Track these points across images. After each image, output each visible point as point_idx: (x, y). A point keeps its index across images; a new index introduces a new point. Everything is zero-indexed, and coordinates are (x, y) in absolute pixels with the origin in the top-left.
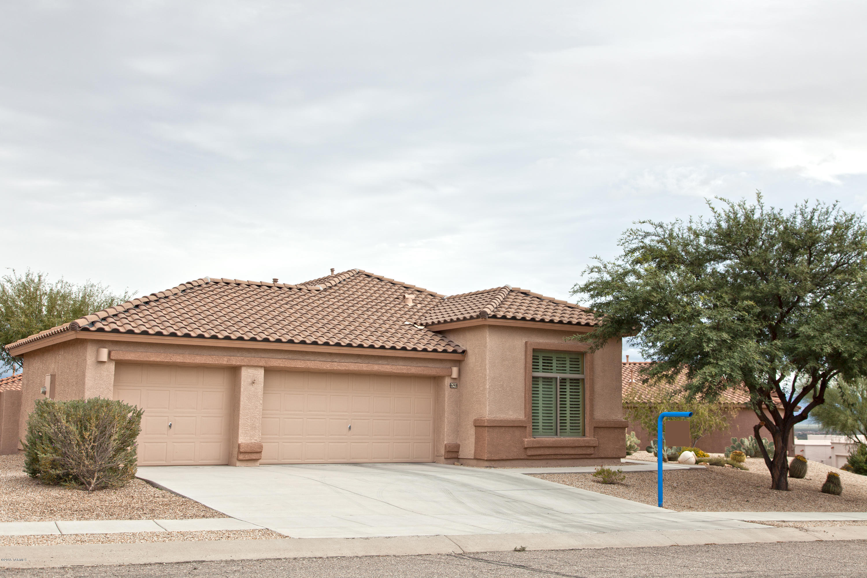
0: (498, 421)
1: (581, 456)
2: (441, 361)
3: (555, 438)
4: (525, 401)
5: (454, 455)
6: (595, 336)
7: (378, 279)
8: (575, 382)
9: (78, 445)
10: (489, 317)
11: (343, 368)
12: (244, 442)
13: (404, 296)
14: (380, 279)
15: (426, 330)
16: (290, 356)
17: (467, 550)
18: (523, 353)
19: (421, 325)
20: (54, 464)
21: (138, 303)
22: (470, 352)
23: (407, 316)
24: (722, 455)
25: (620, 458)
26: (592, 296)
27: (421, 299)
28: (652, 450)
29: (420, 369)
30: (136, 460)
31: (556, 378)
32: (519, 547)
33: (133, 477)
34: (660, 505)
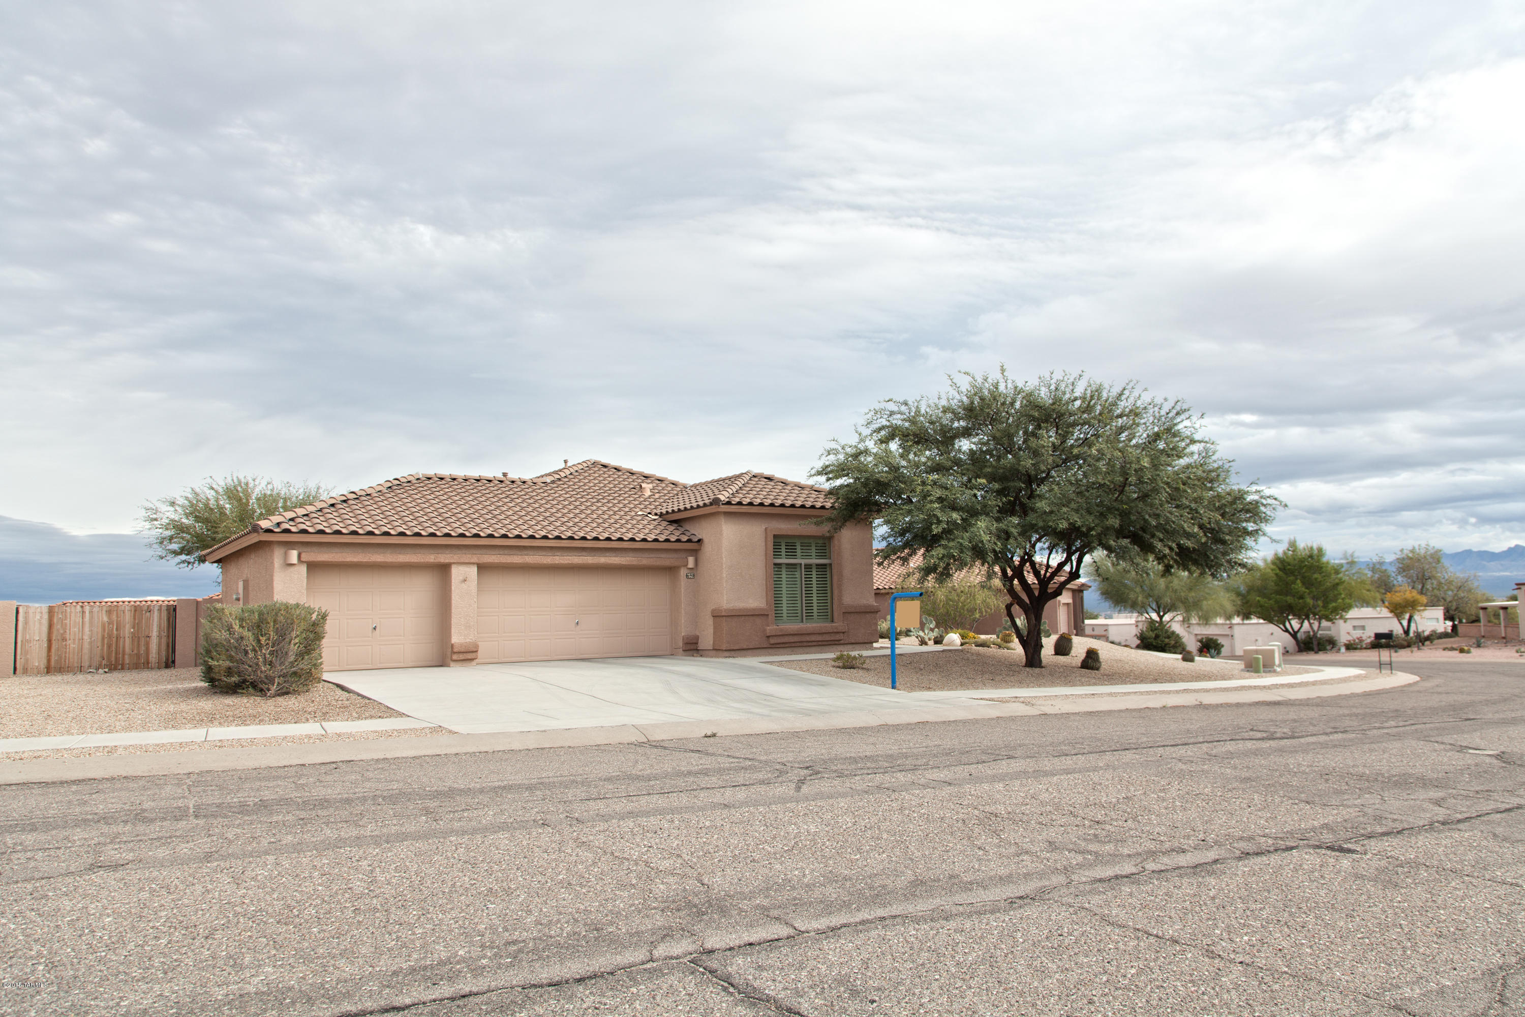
0: (736, 610)
1: (829, 643)
2: (676, 551)
3: (801, 625)
4: (767, 588)
5: (692, 647)
6: (830, 520)
7: (616, 469)
8: (823, 566)
9: (254, 650)
10: (723, 504)
11: (566, 562)
12: (458, 641)
13: (641, 486)
14: (617, 469)
15: (661, 519)
16: (506, 552)
17: (651, 738)
18: (763, 540)
19: (656, 514)
20: (229, 672)
21: (333, 501)
22: (706, 540)
23: (642, 506)
24: (994, 636)
25: (872, 643)
26: (828, 479)
27: (660, 488)
28: (912, 634)
29: (652, 560)
30: (321, 664)
31: (801, 564)
32: (709, 733)
33: (320, 680)
34: (893, 687)
